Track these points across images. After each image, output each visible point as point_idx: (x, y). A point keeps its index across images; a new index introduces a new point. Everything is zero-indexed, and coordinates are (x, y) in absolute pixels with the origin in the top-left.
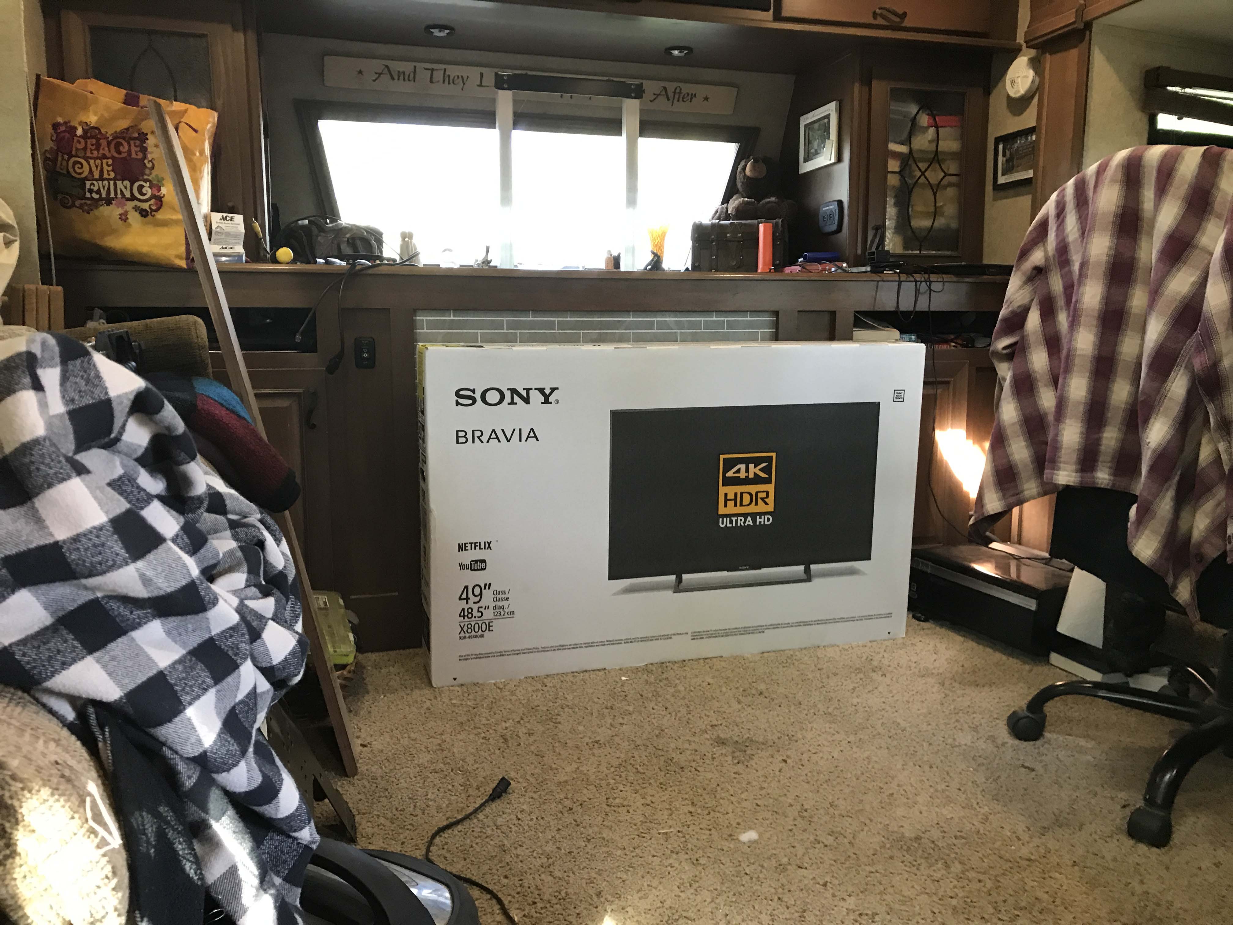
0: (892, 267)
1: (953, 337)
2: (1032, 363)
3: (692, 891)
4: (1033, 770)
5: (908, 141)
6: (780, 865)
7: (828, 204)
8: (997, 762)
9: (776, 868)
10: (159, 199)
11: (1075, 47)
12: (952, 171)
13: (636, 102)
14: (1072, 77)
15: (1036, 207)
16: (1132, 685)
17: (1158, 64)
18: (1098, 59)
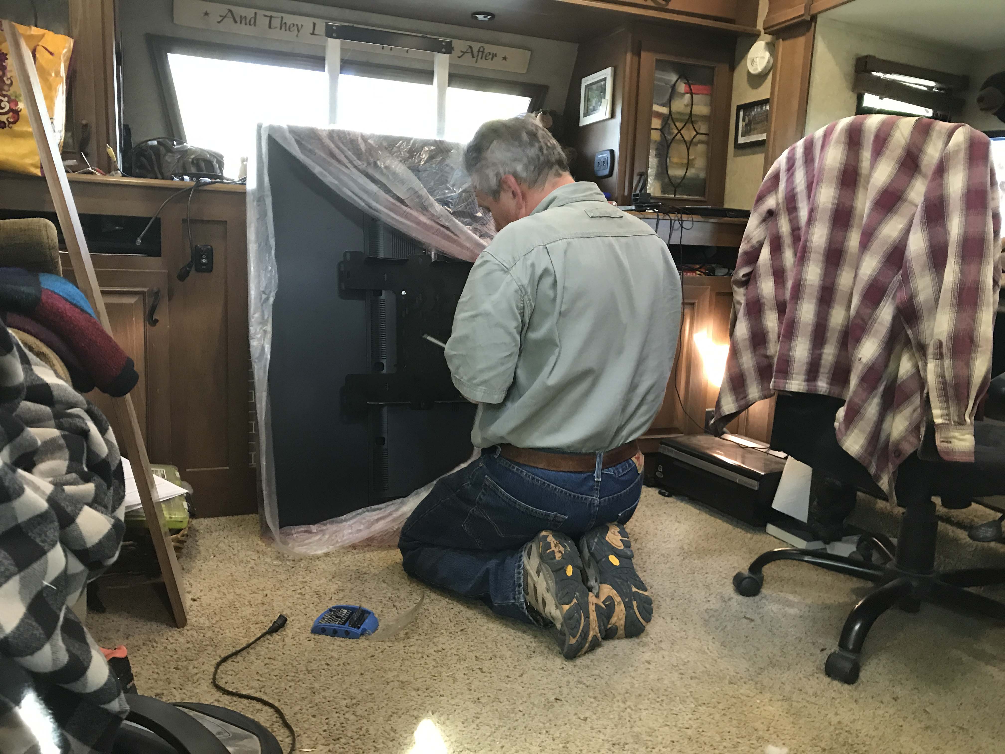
0: (652, 208)
1: (698, 266)
2: (762, 289)
3: (475, 726)
4: (752, 620)
5: (668, 104)
6: (548, 703)
7: (602, 152)
8: (724, 613)
9: (545, 705)
10: (16, 113)
11: (803, 35)
12: (702, 131)
13: (447, 56)
14: (799, 60)
15: (768, 163)
16: (829, 551)
17: (865, 54)
18: (821, 47)
